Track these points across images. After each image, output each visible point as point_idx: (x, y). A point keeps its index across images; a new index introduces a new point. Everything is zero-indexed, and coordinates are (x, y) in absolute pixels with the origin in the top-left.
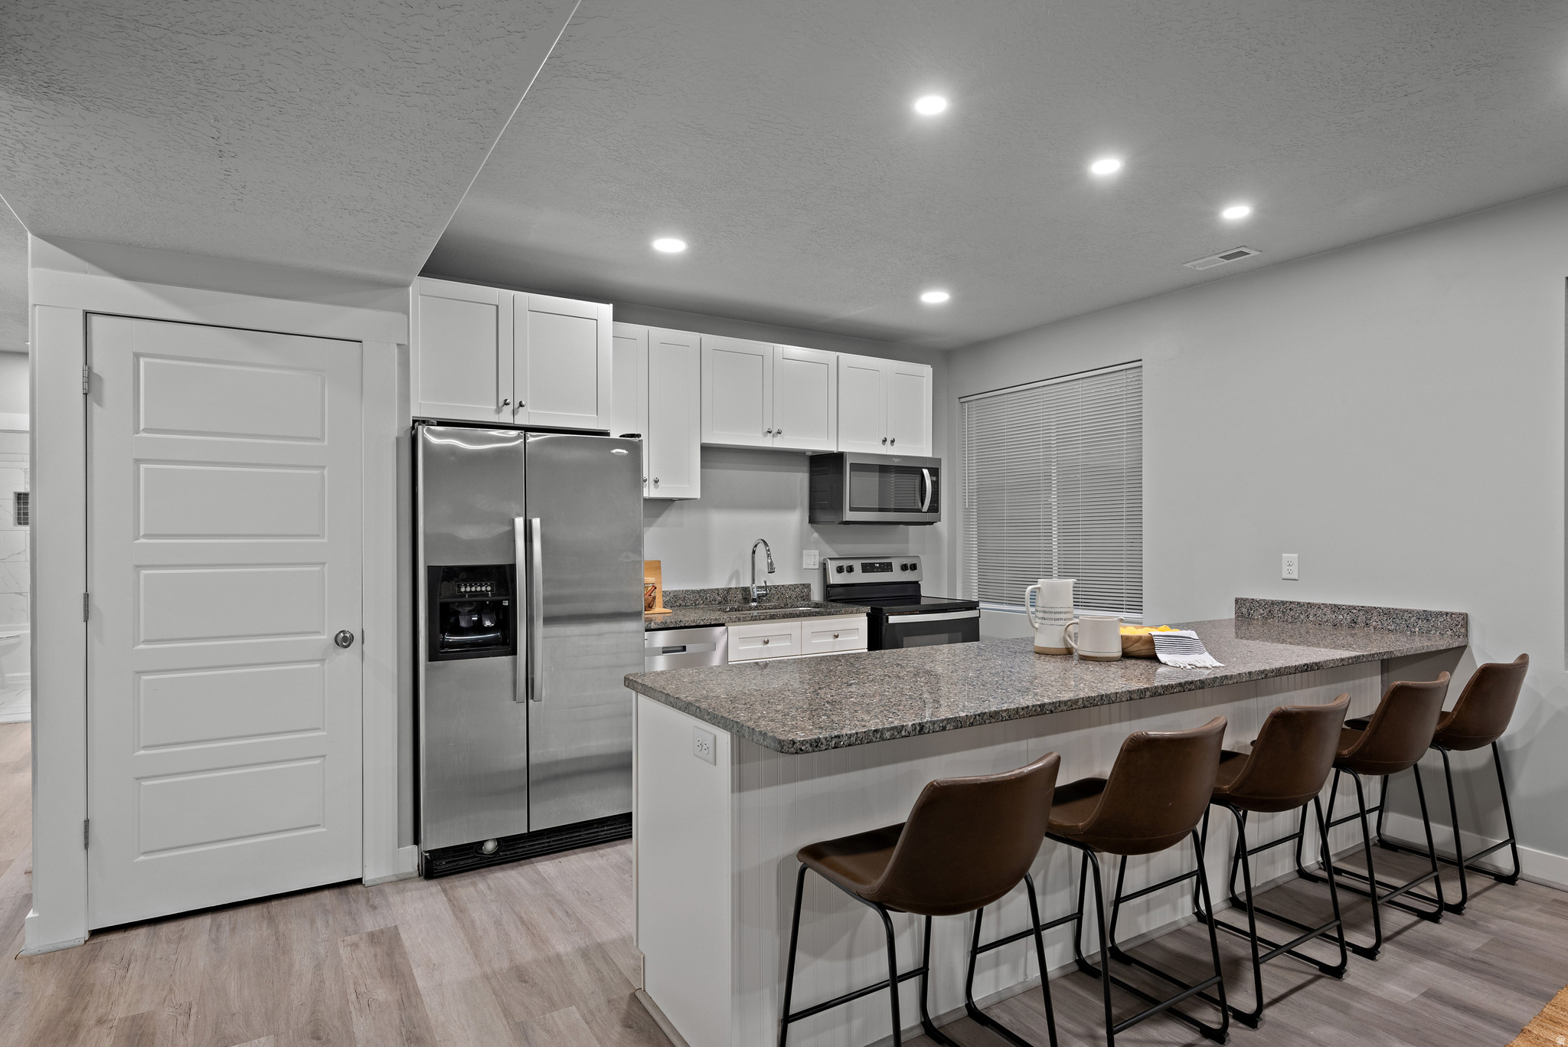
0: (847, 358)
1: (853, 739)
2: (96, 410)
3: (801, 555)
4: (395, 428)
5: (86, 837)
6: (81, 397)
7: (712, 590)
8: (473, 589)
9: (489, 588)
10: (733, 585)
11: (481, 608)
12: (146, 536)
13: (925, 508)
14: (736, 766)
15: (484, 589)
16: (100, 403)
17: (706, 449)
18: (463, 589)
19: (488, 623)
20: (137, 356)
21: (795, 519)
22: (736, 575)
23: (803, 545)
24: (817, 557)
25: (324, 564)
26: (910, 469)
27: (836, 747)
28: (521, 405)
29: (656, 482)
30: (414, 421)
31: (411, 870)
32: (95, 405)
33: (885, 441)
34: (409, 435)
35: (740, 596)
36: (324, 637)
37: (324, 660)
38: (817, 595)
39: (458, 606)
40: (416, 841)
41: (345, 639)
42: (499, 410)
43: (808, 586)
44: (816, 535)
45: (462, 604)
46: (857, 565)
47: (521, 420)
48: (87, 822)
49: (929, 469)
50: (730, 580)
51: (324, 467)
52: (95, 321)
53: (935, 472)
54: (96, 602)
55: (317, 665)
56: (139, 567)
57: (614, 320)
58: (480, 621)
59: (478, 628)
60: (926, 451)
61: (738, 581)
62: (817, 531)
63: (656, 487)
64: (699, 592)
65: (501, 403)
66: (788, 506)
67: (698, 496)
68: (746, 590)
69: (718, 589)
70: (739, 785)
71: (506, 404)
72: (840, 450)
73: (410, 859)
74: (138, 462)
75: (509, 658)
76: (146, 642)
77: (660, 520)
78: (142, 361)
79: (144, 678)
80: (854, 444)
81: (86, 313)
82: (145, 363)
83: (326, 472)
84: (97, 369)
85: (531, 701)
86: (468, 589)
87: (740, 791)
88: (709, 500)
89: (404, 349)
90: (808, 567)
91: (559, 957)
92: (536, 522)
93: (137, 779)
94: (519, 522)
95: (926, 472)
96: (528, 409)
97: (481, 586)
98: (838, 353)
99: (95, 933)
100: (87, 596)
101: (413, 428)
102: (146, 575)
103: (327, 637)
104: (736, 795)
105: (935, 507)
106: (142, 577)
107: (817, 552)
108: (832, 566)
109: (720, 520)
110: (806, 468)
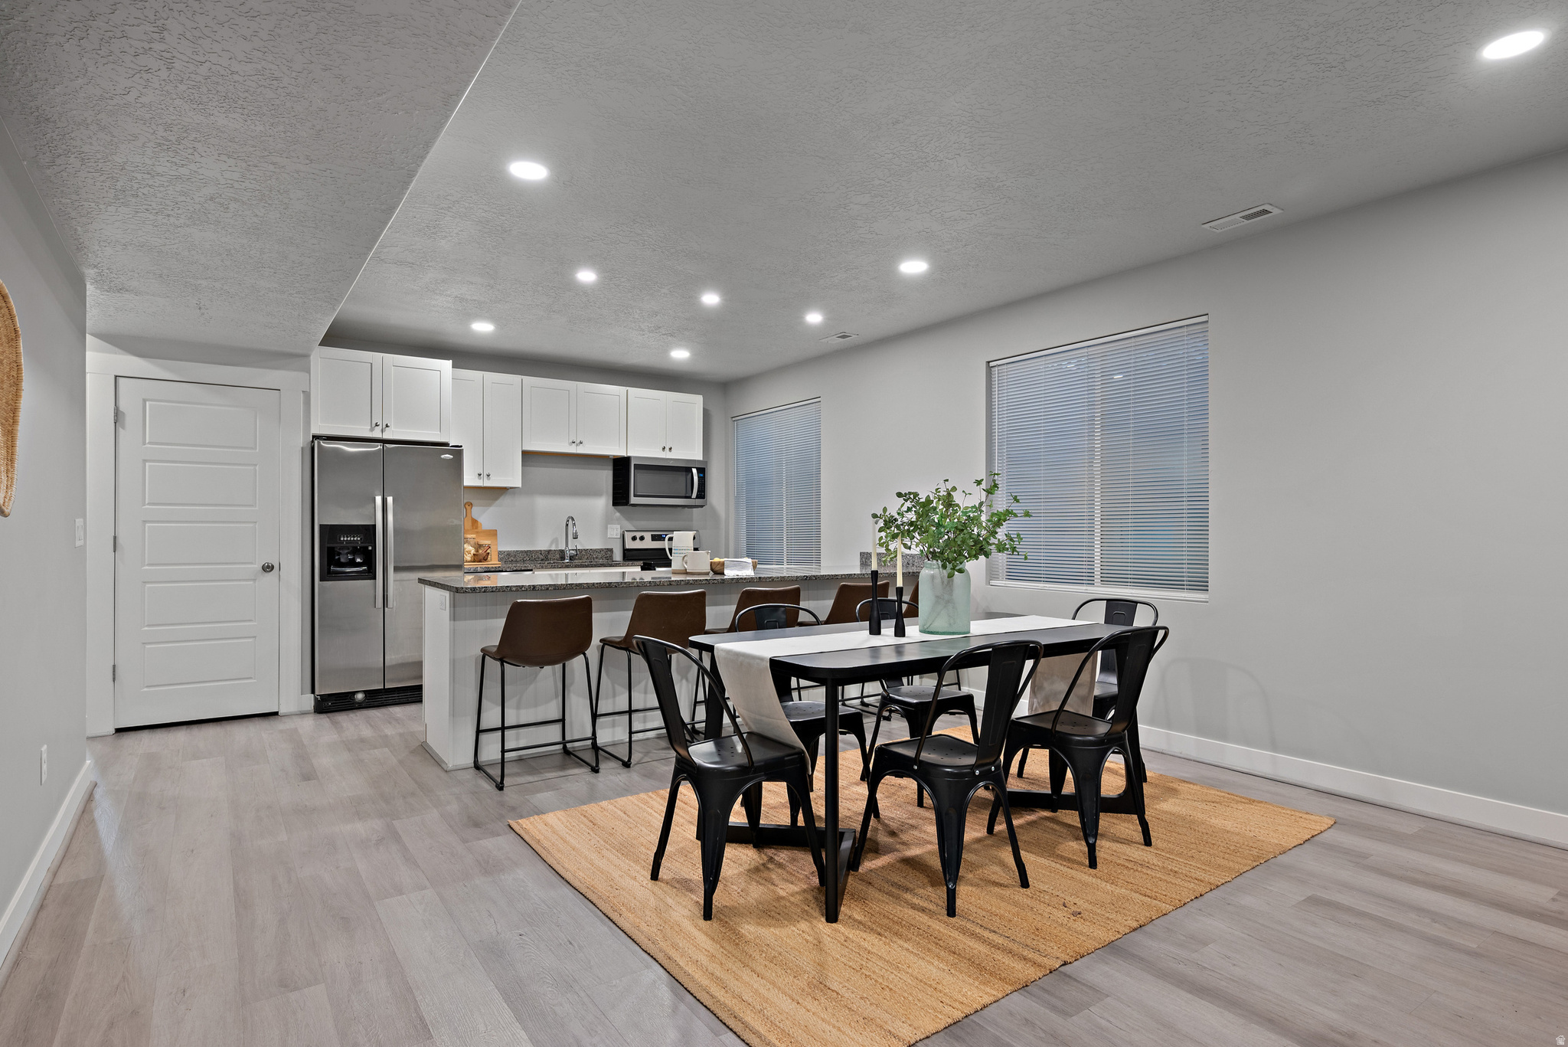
0: (633, 391)
1: (494, 589)
2: (121, 431)
3: (607, 528)
4: (301, 441)
5: (114, 675)
6: (114, 424)
7: (537, 551)
8: (349, 539)
9: (359, 539)
10: (553, 548)
11: (355, 551)
12: (149, 504)
13: (694, 496)
14: (452, 609)
15: (355, 539)
16: (123, 428)
17: (526, 454)
18: (342, 539)
19: (358, 560)
20: (145, 401)
21: (603, 502)
22: (555, 541)
23: (608, 521)
24: (619, 530)
25: (256, 522)
26: (683, 470)
27: (484, 592)
28: (387, 426)
29: (488, 476)
30: (314, 437)
31: (309, 709)
32: (121, 429)
33: (664, 448)
34: (310, 446)
35: (558, 556)
36: (256, 566)
37: (255, 580)
38: (618, 556)
39: (340, 549)
40: (313, 692)
41: (268, 567)
42: (372, 430)
43: (611, 550)
44: (618, 514)
45: (343, 548)
46: (648, 536)
47: (387, 436)
48: (114, 666)
49: (698, 469)
50: (551, 545)
51: (256, 465)
52: (121, 381)
53: (702, 471)
54: (120, 541)
55: (251, 583)
56: (145, 522)
57: (453, 367)
58: (354, 559)
59: (353, 564)
60: (697, 455)
61: (557, 545)
62: (619, 512)
63: (489, 479)
64: (526, 552)
65: (374, 425)
66: (596, 493)
67: (519, 485)
68: (562, 552)
69: (541, 551)
70: (454, 617)
71: (377, 425)
72: (629, 455)
73: (309, 701)
74: (145, 461)
75: (372, 581)
76: (149, 565)
77: (498, 502)
78: (147, 403)
79: (148, 585)
80: (639, 450)
81: (116, 376)
82: (150, 405)
83: (257, 468)
84: (122, 408)
85: (386, 609)
86: (345, 539)
87: (454, 620)
88: (529, 488)
89: (307, 395)
90: (611, 537)
91: (386, 736)
92: (390, 500)
93: (144, 643)
94: (379, 499)
95: (694, 471)
96: (392, 428)
97: (354, 537)
98: (628, 388)
99: (118, 731)
100: (115, 538)
101: (313, 441)
102: (149, 527)
103: (258, 566)
104: (452, 622)
105: (702, 494)
106: (147, 528)
107: (619, 526)
108: (628, 536)
109: (543, 503)
110: (611, 467)
